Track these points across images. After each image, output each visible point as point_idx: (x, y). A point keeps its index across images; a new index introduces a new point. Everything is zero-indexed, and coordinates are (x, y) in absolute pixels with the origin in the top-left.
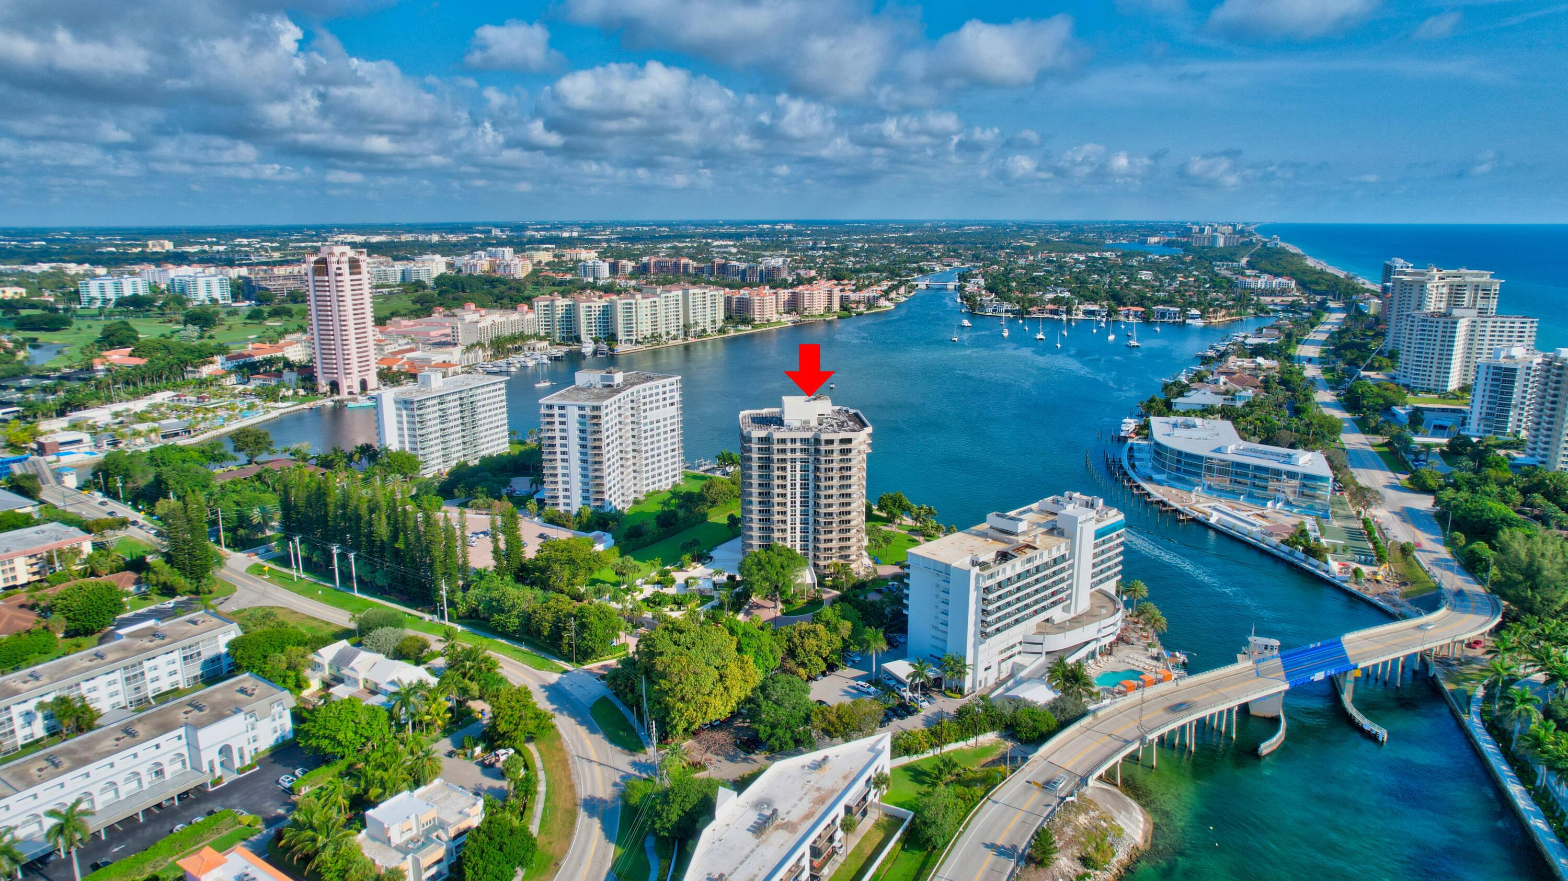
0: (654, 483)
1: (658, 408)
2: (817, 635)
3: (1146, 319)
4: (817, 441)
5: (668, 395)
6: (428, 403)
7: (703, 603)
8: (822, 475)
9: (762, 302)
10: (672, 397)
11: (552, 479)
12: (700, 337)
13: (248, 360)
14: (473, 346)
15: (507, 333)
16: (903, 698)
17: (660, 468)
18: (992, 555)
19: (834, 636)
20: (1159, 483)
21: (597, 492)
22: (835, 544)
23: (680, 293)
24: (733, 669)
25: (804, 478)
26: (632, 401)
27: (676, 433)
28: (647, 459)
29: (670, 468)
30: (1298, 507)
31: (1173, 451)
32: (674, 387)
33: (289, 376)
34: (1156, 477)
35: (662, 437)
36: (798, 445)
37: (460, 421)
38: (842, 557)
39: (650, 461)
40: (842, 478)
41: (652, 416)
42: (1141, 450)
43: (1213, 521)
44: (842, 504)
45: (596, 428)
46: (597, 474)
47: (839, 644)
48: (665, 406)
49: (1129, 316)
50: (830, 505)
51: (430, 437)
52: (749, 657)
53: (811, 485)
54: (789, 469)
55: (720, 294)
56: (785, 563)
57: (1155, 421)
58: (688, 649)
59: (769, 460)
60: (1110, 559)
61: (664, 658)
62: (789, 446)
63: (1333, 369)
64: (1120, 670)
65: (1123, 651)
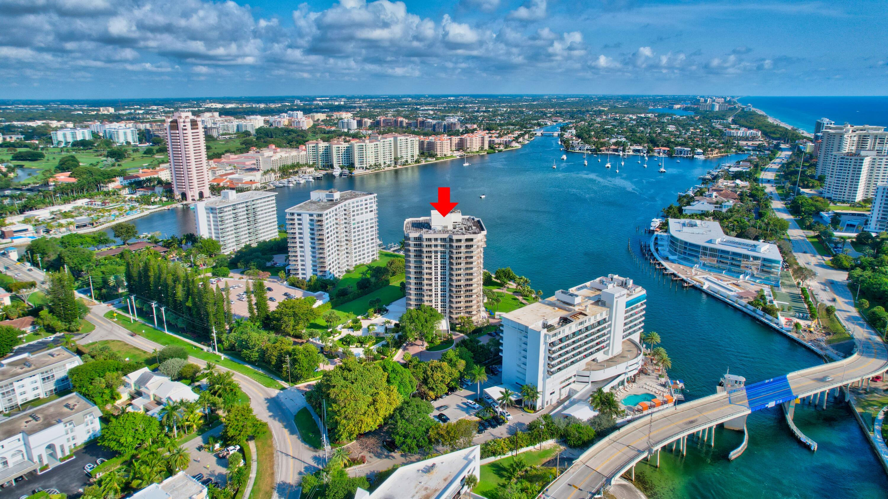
0: (360, 259)
1: (362, 213)
2: (442, 370)
3: (670, 155)
4: (451, 240)
5: (368, 206)
6: (225, 210)
7: (377, 342)
8: (454, 262)
9: (442, 144)
10: (371, 207)
11: (294, 258)
12: (404, 165)
13: (137, 179)
14: (268, 171)
15: (289, 163)
16: (496, 412)
17: (364, 250)
18: (557, 319)
19: (454, 370)
20: (673, 261)
21: (322, 267)
22: (462, 304)
23: (392, 139)
24: (383, 395)
25: (443, 263)
26: (345, 210)
27: (374, 229)
28: (355, 245)
29: (370, 250)
30: (759, 278)
31: (681, 242)
32: (373, 200)
33: (159, 189)
34: (671, 257)
35: (365, 231)
36: (439, 243)
37: (247, 220)
38: (467, 312)
39: (357, 246)
40: (467, 263)
41: (358, 218)
42: (662, 239)
43: (705, 287)
44: (467, 280)
45: (320, 228)
46: (321, 256)
47: (457, 375)
48: (367, 212)
49: (660, 152)
50: (459, 280)
51: (227, 230)
52: (394, 387)
53: (448, 268)
54: (433, 257)
55: (415, 140)
56: (428, 319)
57: (672, 222)
58: (352, 383)
59: (421, 251)
60: (636, 319)
61: (335, 390)
62: (433, 243)
63: (783, 187)
64: (639, 393)
65: (643, 380)
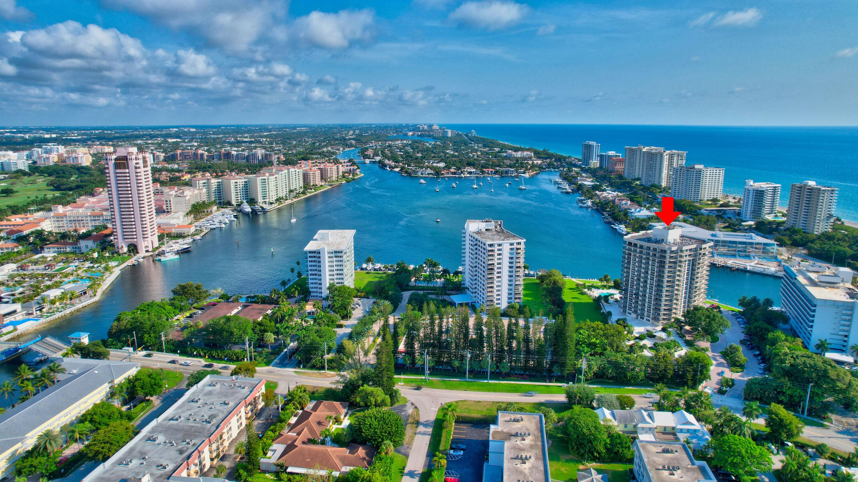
9: (315, 175)
11: (489, 290)
12: (296, 197)
23: (286, 171)
25: (689, 269)
33: (86, 243)
43: (749, 269)
46: (517, 283)
54: (683, 266)
55: (300, 171)
62: (685, 253)
